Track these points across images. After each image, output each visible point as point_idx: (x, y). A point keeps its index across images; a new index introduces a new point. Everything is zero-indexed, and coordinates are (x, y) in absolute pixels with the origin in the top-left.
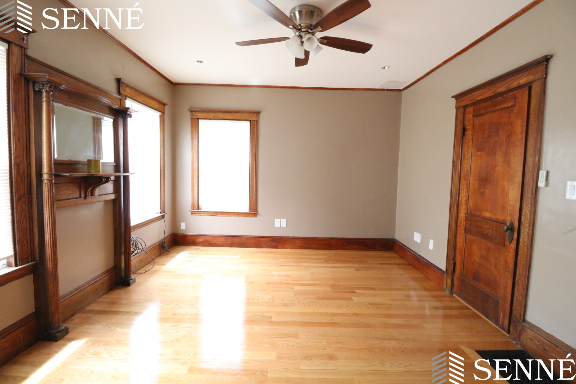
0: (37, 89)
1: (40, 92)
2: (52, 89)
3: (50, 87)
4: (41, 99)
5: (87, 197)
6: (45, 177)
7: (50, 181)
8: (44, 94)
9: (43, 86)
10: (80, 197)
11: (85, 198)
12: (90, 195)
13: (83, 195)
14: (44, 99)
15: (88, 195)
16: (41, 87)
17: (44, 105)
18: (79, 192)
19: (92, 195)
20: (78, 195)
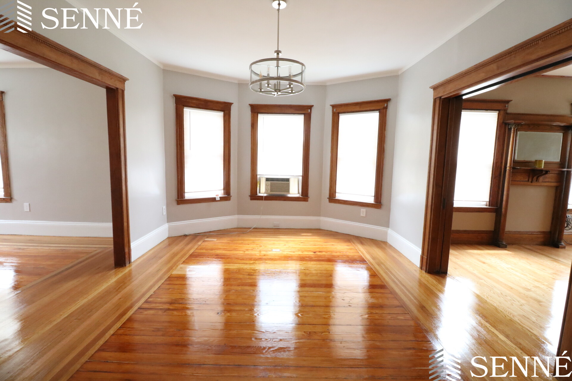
0: (509, 127)
1: (511, 129)
2: (517, 126)
3: (515, 125)
4: (511, 131)
5: (533, 182)
6: (508, 168)
7: (510, 170)
8: (512, 129)
9: (512, 126)
10: (528, 181)
11: (532, 182)
12: (535, 180)
13: (530, 180)
14: (512, 132)
15: (534, 180)
16: (511, 126)
17: (512, 134)
18: (528, 178)
19: (537, 181)
20: (527, 180)
